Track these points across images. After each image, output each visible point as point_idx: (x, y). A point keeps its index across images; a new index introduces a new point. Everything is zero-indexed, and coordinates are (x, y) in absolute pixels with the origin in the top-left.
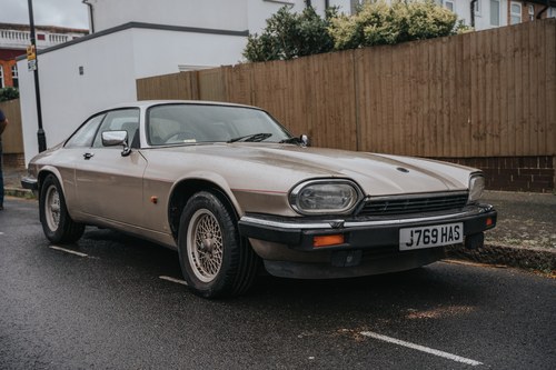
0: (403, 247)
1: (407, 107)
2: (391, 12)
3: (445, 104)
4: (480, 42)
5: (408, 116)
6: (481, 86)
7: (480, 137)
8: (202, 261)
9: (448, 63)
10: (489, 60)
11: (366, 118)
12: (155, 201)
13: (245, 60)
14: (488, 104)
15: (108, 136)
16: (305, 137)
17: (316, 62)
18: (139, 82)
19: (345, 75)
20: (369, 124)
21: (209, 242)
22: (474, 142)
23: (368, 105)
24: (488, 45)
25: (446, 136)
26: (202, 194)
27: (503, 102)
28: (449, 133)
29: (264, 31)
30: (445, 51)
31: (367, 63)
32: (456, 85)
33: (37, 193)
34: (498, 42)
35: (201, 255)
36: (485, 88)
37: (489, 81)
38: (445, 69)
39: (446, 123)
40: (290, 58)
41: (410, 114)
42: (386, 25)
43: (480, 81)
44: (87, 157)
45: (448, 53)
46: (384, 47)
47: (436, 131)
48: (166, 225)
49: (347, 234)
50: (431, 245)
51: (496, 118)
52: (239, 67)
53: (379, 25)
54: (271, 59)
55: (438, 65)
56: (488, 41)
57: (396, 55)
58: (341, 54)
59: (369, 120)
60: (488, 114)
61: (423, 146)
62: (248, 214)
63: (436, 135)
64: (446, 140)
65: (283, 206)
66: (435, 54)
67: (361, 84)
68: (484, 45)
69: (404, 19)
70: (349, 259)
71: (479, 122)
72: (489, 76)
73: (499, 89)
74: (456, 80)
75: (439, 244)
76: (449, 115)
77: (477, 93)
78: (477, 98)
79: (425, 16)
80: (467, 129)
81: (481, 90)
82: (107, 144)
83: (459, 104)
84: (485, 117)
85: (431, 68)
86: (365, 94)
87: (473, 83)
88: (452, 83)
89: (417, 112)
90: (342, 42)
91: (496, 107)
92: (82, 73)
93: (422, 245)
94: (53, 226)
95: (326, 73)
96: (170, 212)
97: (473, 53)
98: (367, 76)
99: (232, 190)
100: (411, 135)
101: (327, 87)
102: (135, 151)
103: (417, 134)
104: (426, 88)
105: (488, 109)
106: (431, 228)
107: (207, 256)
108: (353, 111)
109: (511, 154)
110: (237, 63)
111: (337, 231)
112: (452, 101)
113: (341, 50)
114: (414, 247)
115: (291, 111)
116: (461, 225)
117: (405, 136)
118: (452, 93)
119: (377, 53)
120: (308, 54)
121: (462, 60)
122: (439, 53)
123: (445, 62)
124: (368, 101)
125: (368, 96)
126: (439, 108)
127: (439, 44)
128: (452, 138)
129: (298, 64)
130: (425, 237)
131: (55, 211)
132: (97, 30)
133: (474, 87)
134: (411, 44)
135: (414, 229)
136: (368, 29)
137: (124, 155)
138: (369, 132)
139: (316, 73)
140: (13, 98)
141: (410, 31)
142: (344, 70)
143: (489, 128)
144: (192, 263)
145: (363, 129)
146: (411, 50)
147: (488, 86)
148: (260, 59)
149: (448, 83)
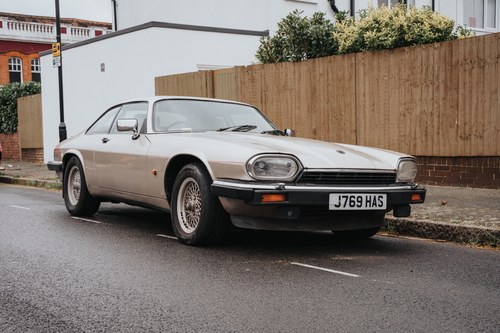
0: (332, 207)
1: (402, 109)
2: (391, 18)
3: (436, 105)
4: (468, 49)
5: (402, 117)
6: (468, 90)
7: (466, 138)
8: (188, 218)
9: (439, 67)
10: (475, 65)
11: (365, 118)
12: (155, 173)
13: (257, 61)
14: (474, 106)
15: (122, 123)
16: (289, 131)
17: (321, 64)
18: (158, 80)
19: (347, 77)
20: (368, 124)
21: (192, 203)
22: (461, 142)
23: (367, 106)
24: (475, 52)
25: (435, 136)
26: (189, 166)
27: (487, 104)
28: (438, 133)
29: (276, 34)
30: (436, 56)
31: (367, 67)
32: (446, 88)
33: (61, 174)
34: (484, 49)
35: (187, 214)
36: (471, 92)
37: (475, 85)
38: (436, 73)
39: (435, 124)
40: (298, 60)
41: (404, 115)
42: (385, 31)
43: (467, 85)
44: (105, 141)
45: (439, 58)
46: (383, 52)
47: (426, 131)
48: (163, 193)
49: (287, 194)
50: (356, 208)
51: (480, 120)
52: (251, 68)
53: (379, 30)
54: (281, 61)
55: (430, 69)
56: (475, 48)
57: (393, 59)
58: (344, 57)
59: (367, 120)
60: (473, 116)
61: (415, 145)
62: (219, 179)
63: (426, 135)
64: (436, 140)
65: (242, 173)
66: (428, 59)
67: (361, 85)
68: (471, 51)
69: (402, 26)
70: (290, 214)
71: (465, 124)
72: (475, 80)
73: (483, 93)
74: (445, 84)
75: (363, 208)
76: (439, 117)
77: (464, 96)
78: (464, 101)
79: (422, 23)
80: (455, 129)
81: (468, 94)
82: (121, 130)
83: (448, 108)
84: (470, 118)
85: (424, 71)
86: (364, 95)
87: (461, 86)
88: (442, 87)
89: (411, 114)
90: (344, 46)
91: (480, 110)
92: (103, 70)
93: (348, 208)
94: (74, 201)
95: (330, 75)
96: (166, 181)
97: (461, 59)
98: (367, 78)
99: (209, 162)
100: (404, 136)
101: (330, 88)
102: (142, 136)
103: (410, 134)
104: (418, 90)
105: (473, 111)
106: (356, 195)
107: (191, 214)
108: (354, 111)
109: (493, 154)
110: (250, 64)
111: (280, 192)
112: (441, 103)
113: (344, 53)
114: (341, 208)
115: (298, 111)
116: (385, 196)
117: (399, 136)
118: (442, 96)
119: (376, 57)
120: (315, 57)
121: (451, 65)
122: (431, 58)
123: (436, 66)
124: (367, 102)
125: (367, 98)
126: (430, 110)
127: (431, 49)
128: (441, 137)
129: (305, 65)
130: (351, 201)
131: (76, 188)
132: (119, 29)
133: (461, 91)
134: (406, 49)
135: (342, 195)
136: (369, 34)
137: (133, 139)
138: (367, 132)
139: (320, 75)
140: (34, 93)
141: (406, 37)
142: (347, 73)
143: (474, 129)
144: (180, 220)
145: (362, 129)
146: (406, 55)
147: (474, 90)
148: (271, 61)
149: (438, 87)
